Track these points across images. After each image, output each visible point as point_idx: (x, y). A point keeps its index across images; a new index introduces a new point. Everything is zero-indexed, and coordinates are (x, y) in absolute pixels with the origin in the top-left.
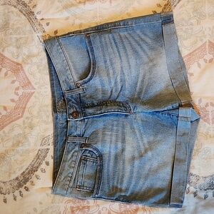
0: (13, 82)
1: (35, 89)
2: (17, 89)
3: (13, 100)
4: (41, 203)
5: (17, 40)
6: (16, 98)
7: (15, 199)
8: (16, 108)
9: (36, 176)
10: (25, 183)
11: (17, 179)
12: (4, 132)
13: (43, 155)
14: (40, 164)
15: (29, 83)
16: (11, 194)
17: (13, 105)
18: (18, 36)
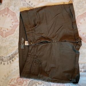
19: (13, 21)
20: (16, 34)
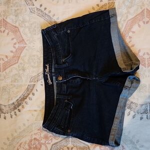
0: (13, 39)
1: (26, 44)
2: (15, 44)
3: (12, 52)
4: (28, 120)
5: (16, 11)
6: (14, 50)
7: (11, 117)
8: (13, 57)
9: (26, 103)
10: (18, 106)
11: (13, 103)
12: (6, 72)
13: (31, 88)
14: (29, 94)
15: (23, 40)
16: (9, 114)
17: (12, 54)
18: (16, 8)
19: (15, 41)
20: (21, 63)
